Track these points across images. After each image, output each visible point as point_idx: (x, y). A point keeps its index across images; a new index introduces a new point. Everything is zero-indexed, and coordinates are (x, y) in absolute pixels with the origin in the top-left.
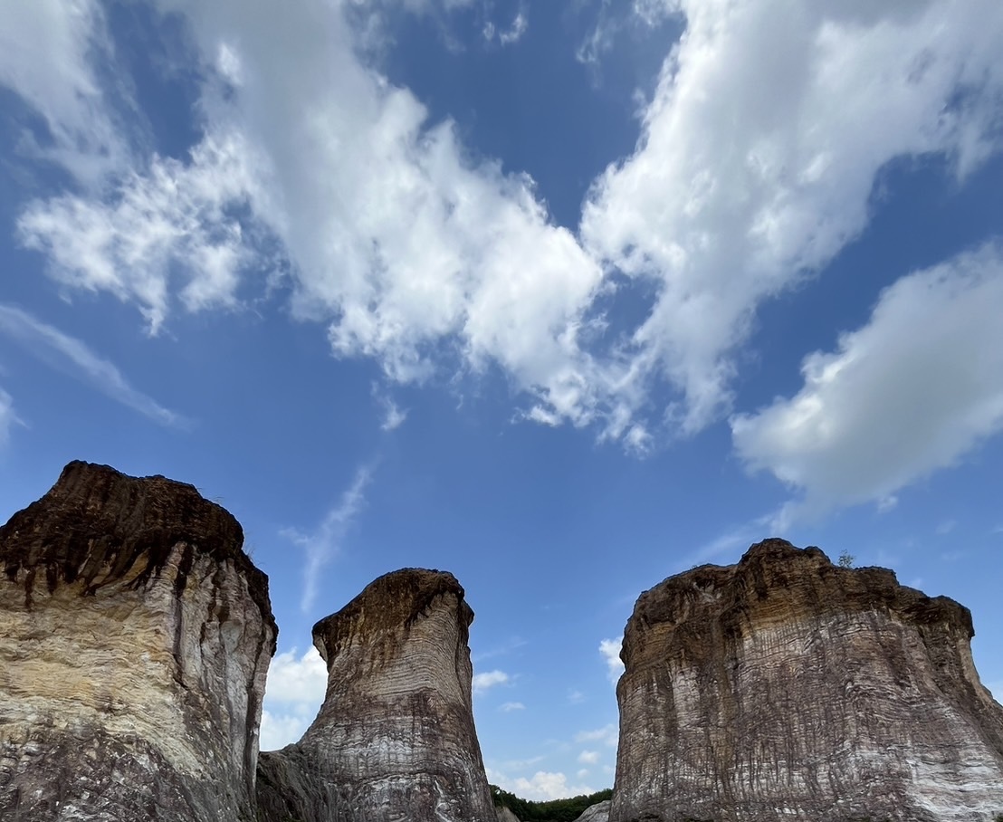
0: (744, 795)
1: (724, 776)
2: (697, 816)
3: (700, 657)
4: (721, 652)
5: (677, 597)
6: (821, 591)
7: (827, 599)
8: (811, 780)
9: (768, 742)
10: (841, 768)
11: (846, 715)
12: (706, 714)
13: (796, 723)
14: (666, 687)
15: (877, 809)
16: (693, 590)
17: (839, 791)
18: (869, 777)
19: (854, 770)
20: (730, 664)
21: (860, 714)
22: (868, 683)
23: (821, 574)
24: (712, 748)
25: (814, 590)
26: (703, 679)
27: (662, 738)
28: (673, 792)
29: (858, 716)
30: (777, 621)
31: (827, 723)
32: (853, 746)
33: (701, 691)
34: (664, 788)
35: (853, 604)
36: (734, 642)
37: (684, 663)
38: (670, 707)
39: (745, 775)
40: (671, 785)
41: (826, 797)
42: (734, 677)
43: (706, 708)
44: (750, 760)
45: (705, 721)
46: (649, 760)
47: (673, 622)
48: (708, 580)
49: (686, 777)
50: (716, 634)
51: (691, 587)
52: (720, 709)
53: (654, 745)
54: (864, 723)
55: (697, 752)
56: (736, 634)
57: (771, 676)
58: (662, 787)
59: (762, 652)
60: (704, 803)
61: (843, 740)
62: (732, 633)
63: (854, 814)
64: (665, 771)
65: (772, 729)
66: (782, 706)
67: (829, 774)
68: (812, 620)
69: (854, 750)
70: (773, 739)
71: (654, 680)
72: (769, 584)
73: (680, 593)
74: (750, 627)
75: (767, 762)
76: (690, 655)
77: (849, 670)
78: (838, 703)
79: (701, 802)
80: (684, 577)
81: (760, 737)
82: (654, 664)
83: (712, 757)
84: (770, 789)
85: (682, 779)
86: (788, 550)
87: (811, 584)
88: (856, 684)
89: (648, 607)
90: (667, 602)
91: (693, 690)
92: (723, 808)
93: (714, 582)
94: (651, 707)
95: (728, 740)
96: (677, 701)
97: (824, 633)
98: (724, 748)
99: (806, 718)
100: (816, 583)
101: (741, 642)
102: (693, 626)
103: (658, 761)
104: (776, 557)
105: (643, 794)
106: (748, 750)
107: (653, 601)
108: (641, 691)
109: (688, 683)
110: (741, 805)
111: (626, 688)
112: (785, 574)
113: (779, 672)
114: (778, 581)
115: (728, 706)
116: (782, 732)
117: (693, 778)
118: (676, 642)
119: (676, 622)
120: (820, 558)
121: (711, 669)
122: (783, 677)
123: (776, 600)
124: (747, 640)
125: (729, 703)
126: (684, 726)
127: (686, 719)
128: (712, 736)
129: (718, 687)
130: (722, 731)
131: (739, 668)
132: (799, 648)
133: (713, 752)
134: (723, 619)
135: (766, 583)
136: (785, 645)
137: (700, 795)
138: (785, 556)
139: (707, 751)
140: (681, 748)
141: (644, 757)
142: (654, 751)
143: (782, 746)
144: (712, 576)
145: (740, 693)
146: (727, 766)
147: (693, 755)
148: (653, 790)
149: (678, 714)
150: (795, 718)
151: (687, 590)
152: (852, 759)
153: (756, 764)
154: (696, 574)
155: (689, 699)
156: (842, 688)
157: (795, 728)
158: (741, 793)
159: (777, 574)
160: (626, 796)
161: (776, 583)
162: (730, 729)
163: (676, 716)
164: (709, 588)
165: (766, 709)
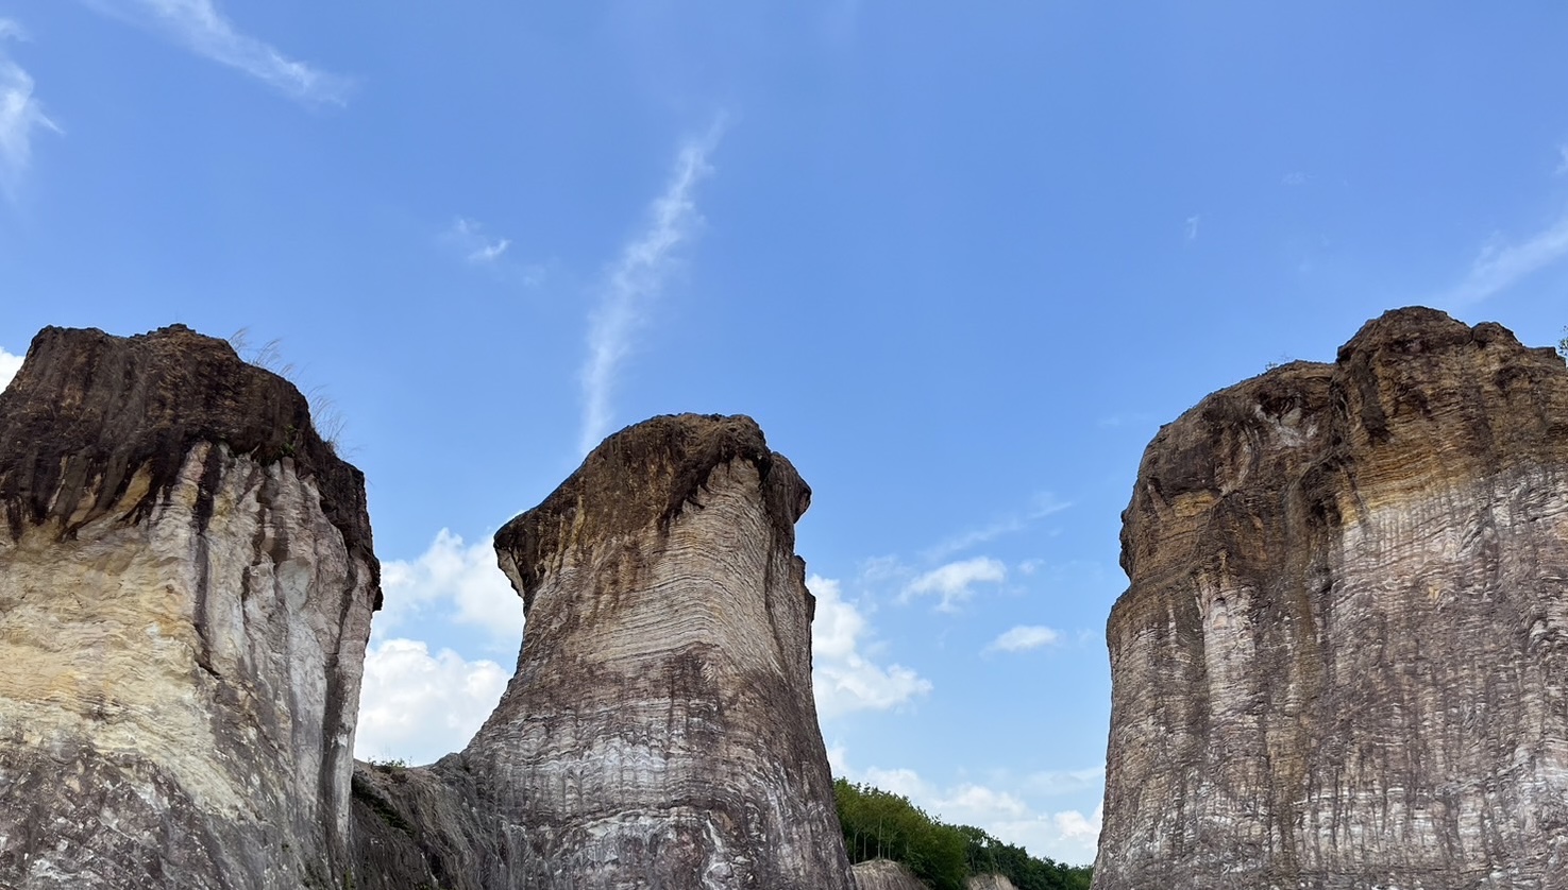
0: (1319, 857)
1: (1284, 818)
3: (1260, 566)
4: (1301, 555)
5: (1226, 437)
6: (1499, 421)
7: (1510, 440)
8: (1448, 830)
9: (1371, 748)
10: (1503, 803)
11: (1526, 692)
12: (1265, 686)
13: (1427, 708)
14: (1192, 627)
16: (1256, 420)
17: (1497, 853)
18: (1556, 825)
19: (1526, 809)
20: (1316, 581)
21: (1553, 691)
23: (1501, 384)
24: (1268, 758)
25: (1484, 421)
26: (1263, 613)
27: (1180, 738)
28: (1191, 851)
29: (1547, 694)
31: (1487, 709)
32: (1532, 758)
33: (1258, 639)
34: (1175, 840)
35: (1560, 449)
36: (1325, 533)
37: (1225, 580)
38: (1198, 673)
39: (1322, 816)
40: (1189, 834)
41: (1472, 866)
42: (1323, 608)
43: (1266, 674)
44: (1337, 785)
45: (1261, 705)
46: (1152, 783)
47: (1216, 491)
48: (1287, 400)
49: (1216, 819)
50: (1294, 516)
51: (1250, 414)
52: (1291, 677)
53: (1165, 751)
54: (1556, 709)
55: (1240, 768)
56: (1329, 516)
57: (1392, 606)
58: (1172, 839)
59: (1378, 556)
60: (1244, 874)
61: (1513, 744)
62: (1323, 515)
64: (1181, 805)
65: (1383, 722)
66: (1406, 671)
67: (1482, 818)
68: (1479, 485)
69: (1533, 767)
70: (1382, 740)
71: (1172, 616)
72: (1390, 410)
73: (1230, 427)
74: (1357, 502)
75: (1366, 790)
76: (1239, 562)
77: (1540, 595)
78: (1511, 665)
79: (1239, 869)
80: (1237, 394)
81: (1357, 736)
82: (1170, 581)
83: (1267, 777)
84: (1367, 847)
85: (1210, 822)
86: (1435, 334)
87: (1480, 405)
88: (1551, 624)
89: (1162, 461)
90: (1202, 449)
91: (1241, 637)
92: (1277, 884)
93: (1299, 402)
94: (1164, 672)
95: (1300, 742)
96: (1210, 659)
97: (1501, 514)
98: (1289, 760)
99: (1448, 699)
100: (1490, 404)
101: (1340, 534)
102: (1247, 502)
103: (1170, 783)
104: (1406, 351)
105: (1139, 851)
106: (1333, 763)
107: (1172, 447)
108: (1146, 638)
109: (1234, 622)
110: (1310, 878)
111: (1119, 631)
112: (1420, 387)
113: (1407, 597)
114: (1407, 402)
115: (1308, 671)
116: (1401, 727)
117: (1229, 821)
118: (1210, 535)
119: (1220, 491)
120: (1501, 348)
121: (1279, 592)
122: (1414, 609)
123: (1407, 444)
124: (1349, 529)
125: (1310, 664)
126: (1222, 713)
127: (1226, 697)
128: (1271, 734)
129: (1293, 630)
130: (1290, 723)
131: (1332, 591)
132: (1450, 547)
133: (1269, 767)
134: (1306, 485)
135: (1384, 408)
136: (1423, 540)
137: (1239, 856)
138: (1426, 347)
139: (1258, 766)
140: (1212, 757)
141: (1145, 777)
142: (1163, 763)
143: (1398, 756)
144: (1296, 388)
145: (1332, 642)
146: (1291, 798)
147: (1233, 774)
148: (1157, 844)
149: (1212, 687)
150: (1428, 697)
151: (1245, 422)
152: (1527, 786)
153: (1345, 793)
154: (1261, 387)
155: (1233, 656)
156: (1524, 634)
157: (1425, 720)
158: (1312, 854)
159: (1404, 389)
160: (1111, 855)
161: (1404, 407)
162: (1305, 721)
163: (1208, 691)
164: (1290, 415)
165: (1375, 677)
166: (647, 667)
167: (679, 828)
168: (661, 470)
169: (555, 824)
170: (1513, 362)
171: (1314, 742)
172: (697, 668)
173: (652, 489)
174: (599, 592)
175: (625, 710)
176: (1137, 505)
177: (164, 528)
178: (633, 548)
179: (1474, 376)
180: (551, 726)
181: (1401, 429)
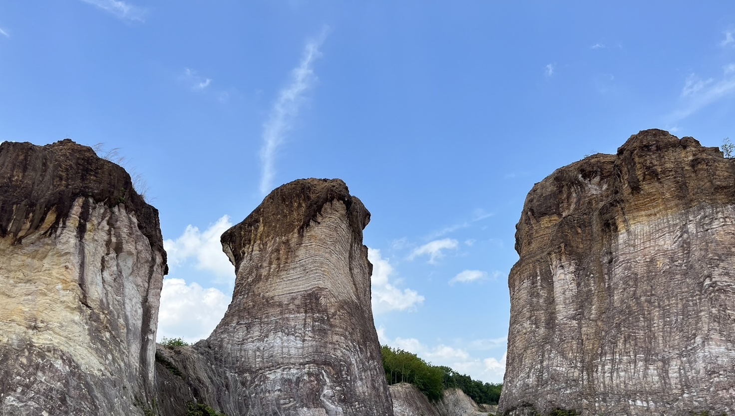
0: (605, 387)
1: (589, 368)
2: (563, 405)
3: (580, 251)
4: (599, 246)
5: (565, 189)
6: (692, 184)
7: (697, 193)
8: (664, 374)
9: (629, 336)
10: (690, 362)
11: (701, 311)
12: (581, 307)
13: (656, 318)
14: (548, 279)
15: (716, 403)
16: (579, 182)
17: (686, 385)
18: (714, 372)
19: (700, 365)
20: (606, 258)
21: (714, 311)
22: (726, 278)
23: (693, 166)
24: (582, 340)
25: (685, 184)
26: (581, 273)
27: (542, 331)
28: (547, 382)
29: (711, 312)
30: (650, 215)
31: (683, 319)
32: (704, 342)
33: (578, 285)
34: (539, 378)
35: (721, 197)
36: (610, 236)
37: (564, 258)
38: (551, 301)
39: (607, 367)
40: (545, 375)
41: (675, 391)
42: (609, 271)
43: (582, 301)
44: (613, 353)
45: (579, 316)
46: (529, 352)
47: (560, 215)
48: (593, 172)
49: (558, 369)
50: (596, 227)
51: (576, 179)
52: (593, 303)
53: (535, 336)
54: (715, 319)
55: (569, 345)
56: (612, 228)
57: (641, 270)
58: (538, 377)
59: (634, 247)
60: (570, 394)
61: (695, 335)
62: (610, 227)
63: (696, 408)
64: (542, 362)
65: (635, 324)
66: (646, 301)
67: (680, 369)
68: (681, 214)
69: (704, 346)
70: (635, 333)
71: (539, 274)
72: (641, 178)
73: (567, 185)
74: (625, 221)
75: (627, 356)
76: (570, 249)
77: (709, 266)
78: (695, 298)
79: (568, 392)
80: (570, 169)
81: (623, 331)
82: (538, 257)
83: (582, 349)
84: (627, 382)
85: (555, 370)
86: (663, 141)
87: (683, 176)
88: (714, 280)
89: (535, 201)
90: (554, 195)
91: (571, 284)
92: (585, 399)
93: (599, 173)
94: (535, 300)
95: (597, 333)
96: (556, 294)
97: (691, 227)
98: (592, 341)
99: (665, 314)
100: (688, 176)
101: (617, 236)
102: (574, 220)
103: (537, 352)
104: (649, 150)
105: (522, 383)
106: (612, 343)
107: (540, 194)
108: (527, 284)
109: (567, 277)
110: (601, 396)
111: (514, 280)
112: (656, 167)
113: (648, 266)
114: (649, 174)
115: (601, 300)
116: (643, 327)
117: (564, 369)
118: (557, 236)
119: (562, 215)
120: (694, 149)
121: (588, 263)
122: (651, 272)
123: (649, 194)
124: (621, 234)
125: (602, 297)
126: (562, 319)
127: (563, 312)
128: (584, 329)
129: (594, 281)
130: (593, 324)
131: (613, 263)
132: (668, 243)
133: (583, 345)
134: (601, 213)
135: (638, 177)
136: (655, 240)
137: (568, 386)
138: (659, 148)
139: (578, 344)
140: (557, 340)
141: (526, 349)
142: (534, 342)
143: (642, 340)
144: (598, 167)
145: (612, 287)
146: (593, 359)
147: (566, 348)
148: (531, 380)
149: (557, 307)
150: (656, 313)
151: (574, 182)
152: (701, 355)
153: (617, 357)
154: (581, 166)
155: (567, 293)
156: (701, 284)
157: (654, 323)
158: (602, 385)
159: (648, 168)
160: (510, 385)
161: (648, 177)
162: (600, 323)
163: (555, 309)
164: (595, 179)
165: (632, 303)
166: (293, 299)
167: (309, 374)
168: (300, 205)
169: (251, 372)
170: (699, 156)
171: (603, 333)
172: (317, 299)
173: (295, 214)
174: (270, 263)
175: (283, 319)
176: (523, 221)
177: (63, 238)
178: (287, 243)
179: (681, 162)
180: (249, 327)
181: (646, 187)
